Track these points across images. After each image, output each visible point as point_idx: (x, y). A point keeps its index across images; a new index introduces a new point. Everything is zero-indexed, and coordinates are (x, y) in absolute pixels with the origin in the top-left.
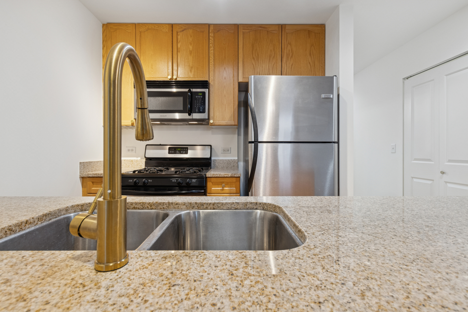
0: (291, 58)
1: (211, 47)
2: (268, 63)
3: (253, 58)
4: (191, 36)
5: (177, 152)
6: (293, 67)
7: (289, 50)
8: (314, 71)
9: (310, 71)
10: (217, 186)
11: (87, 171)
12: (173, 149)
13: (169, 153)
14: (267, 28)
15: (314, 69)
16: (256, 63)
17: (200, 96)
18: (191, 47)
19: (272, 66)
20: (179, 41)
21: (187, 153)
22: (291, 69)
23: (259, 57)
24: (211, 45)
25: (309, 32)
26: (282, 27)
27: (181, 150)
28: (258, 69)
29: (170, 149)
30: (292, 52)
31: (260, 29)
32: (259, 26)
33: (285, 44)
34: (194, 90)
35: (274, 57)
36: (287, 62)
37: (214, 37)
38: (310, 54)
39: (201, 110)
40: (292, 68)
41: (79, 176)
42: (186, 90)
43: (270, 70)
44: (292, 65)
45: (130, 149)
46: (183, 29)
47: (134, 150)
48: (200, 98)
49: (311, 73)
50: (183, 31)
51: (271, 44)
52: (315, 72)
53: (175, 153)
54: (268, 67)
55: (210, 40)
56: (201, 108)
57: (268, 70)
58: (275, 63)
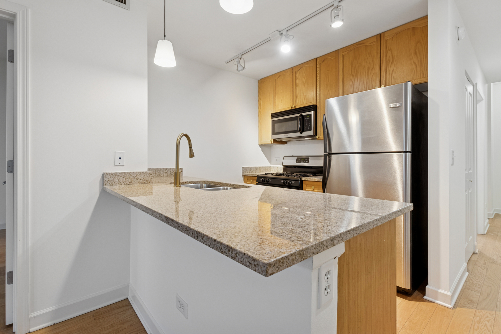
0: (391, 64)
1: (318, 76)
2: (366, 77)
3: (353, 76)
4: (305, 72)
5: (302, 161)
6: (394, 72)
7: (389, 57)
8: (421, 71)
9: (416, 72)
10: (310, 188)
11: (246, 172)
12: (300, 159)
13: (297, 162)
14: (364, 43)
15: (421, 68)
16: (355, 79)
17: (308, 117)
18: (304, 81)
19: (371, 78)
20: (297, 78)
21: (308, 162)
22: (392, 77)
23: (358, 73)
24: (318, 75)
25: (414, 29)
26: (380, 36)
27: (305, 160)
28: (357, 84)
29: (297, 159)
30: (392, 58)
31: (359, 46)
32: (357, 44)
33: (384, 52)
34: (304, 114)
35: (372, 69)
36: (387, 69)
37: (320, 67)
38: (416, 53)
39: (309, 129)
40: (393, 74)
41: (242, 175)
42: (298, 115)
43: (369, 82)
44: (393, 71)
45: (277, 159)
46: (299, 68)
47: (279, 160)
48: (308, 119)
49: (417, 73)
50: (299, 70)
51: (370, 57)
52: (423, 71)
53: (300, 162)
54: (367, 80)
55: (317, 71)
56: (309, 127)
57: (367, 83)
58: (373, 74)
